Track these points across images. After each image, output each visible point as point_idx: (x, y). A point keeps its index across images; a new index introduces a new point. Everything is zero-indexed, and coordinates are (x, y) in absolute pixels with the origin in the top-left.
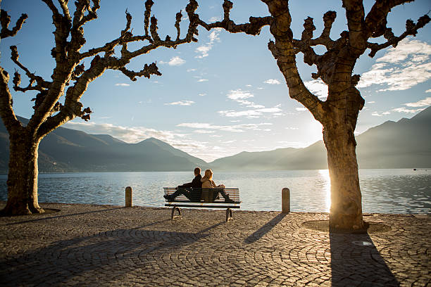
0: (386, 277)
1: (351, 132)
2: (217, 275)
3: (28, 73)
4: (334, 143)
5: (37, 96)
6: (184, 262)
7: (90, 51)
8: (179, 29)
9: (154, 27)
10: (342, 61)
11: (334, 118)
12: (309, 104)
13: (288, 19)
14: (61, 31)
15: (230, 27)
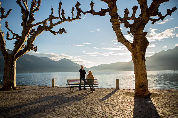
0: (155, 116)
1: (143, 55)
2: (84, 115)
3: (12, 33)
4: (136, 60)
5: (16, 42)
6: (72, 110)
7: (37, 23)
8: (73, 14)
9: (63, 13)
10: (139, 26)
11: (136, 50)
12: (126, 44)
13: (116, 9)
14: (25, 15)
15: (93, 13)
